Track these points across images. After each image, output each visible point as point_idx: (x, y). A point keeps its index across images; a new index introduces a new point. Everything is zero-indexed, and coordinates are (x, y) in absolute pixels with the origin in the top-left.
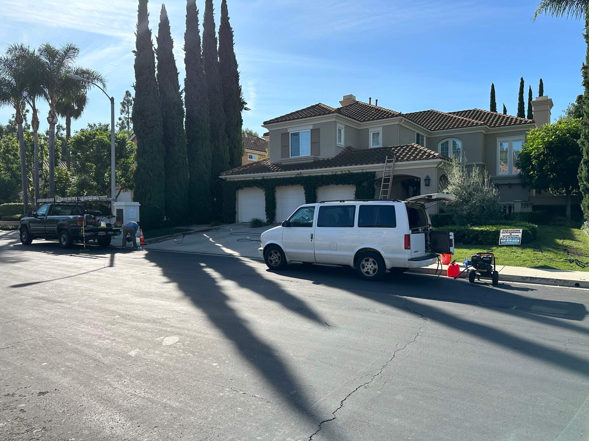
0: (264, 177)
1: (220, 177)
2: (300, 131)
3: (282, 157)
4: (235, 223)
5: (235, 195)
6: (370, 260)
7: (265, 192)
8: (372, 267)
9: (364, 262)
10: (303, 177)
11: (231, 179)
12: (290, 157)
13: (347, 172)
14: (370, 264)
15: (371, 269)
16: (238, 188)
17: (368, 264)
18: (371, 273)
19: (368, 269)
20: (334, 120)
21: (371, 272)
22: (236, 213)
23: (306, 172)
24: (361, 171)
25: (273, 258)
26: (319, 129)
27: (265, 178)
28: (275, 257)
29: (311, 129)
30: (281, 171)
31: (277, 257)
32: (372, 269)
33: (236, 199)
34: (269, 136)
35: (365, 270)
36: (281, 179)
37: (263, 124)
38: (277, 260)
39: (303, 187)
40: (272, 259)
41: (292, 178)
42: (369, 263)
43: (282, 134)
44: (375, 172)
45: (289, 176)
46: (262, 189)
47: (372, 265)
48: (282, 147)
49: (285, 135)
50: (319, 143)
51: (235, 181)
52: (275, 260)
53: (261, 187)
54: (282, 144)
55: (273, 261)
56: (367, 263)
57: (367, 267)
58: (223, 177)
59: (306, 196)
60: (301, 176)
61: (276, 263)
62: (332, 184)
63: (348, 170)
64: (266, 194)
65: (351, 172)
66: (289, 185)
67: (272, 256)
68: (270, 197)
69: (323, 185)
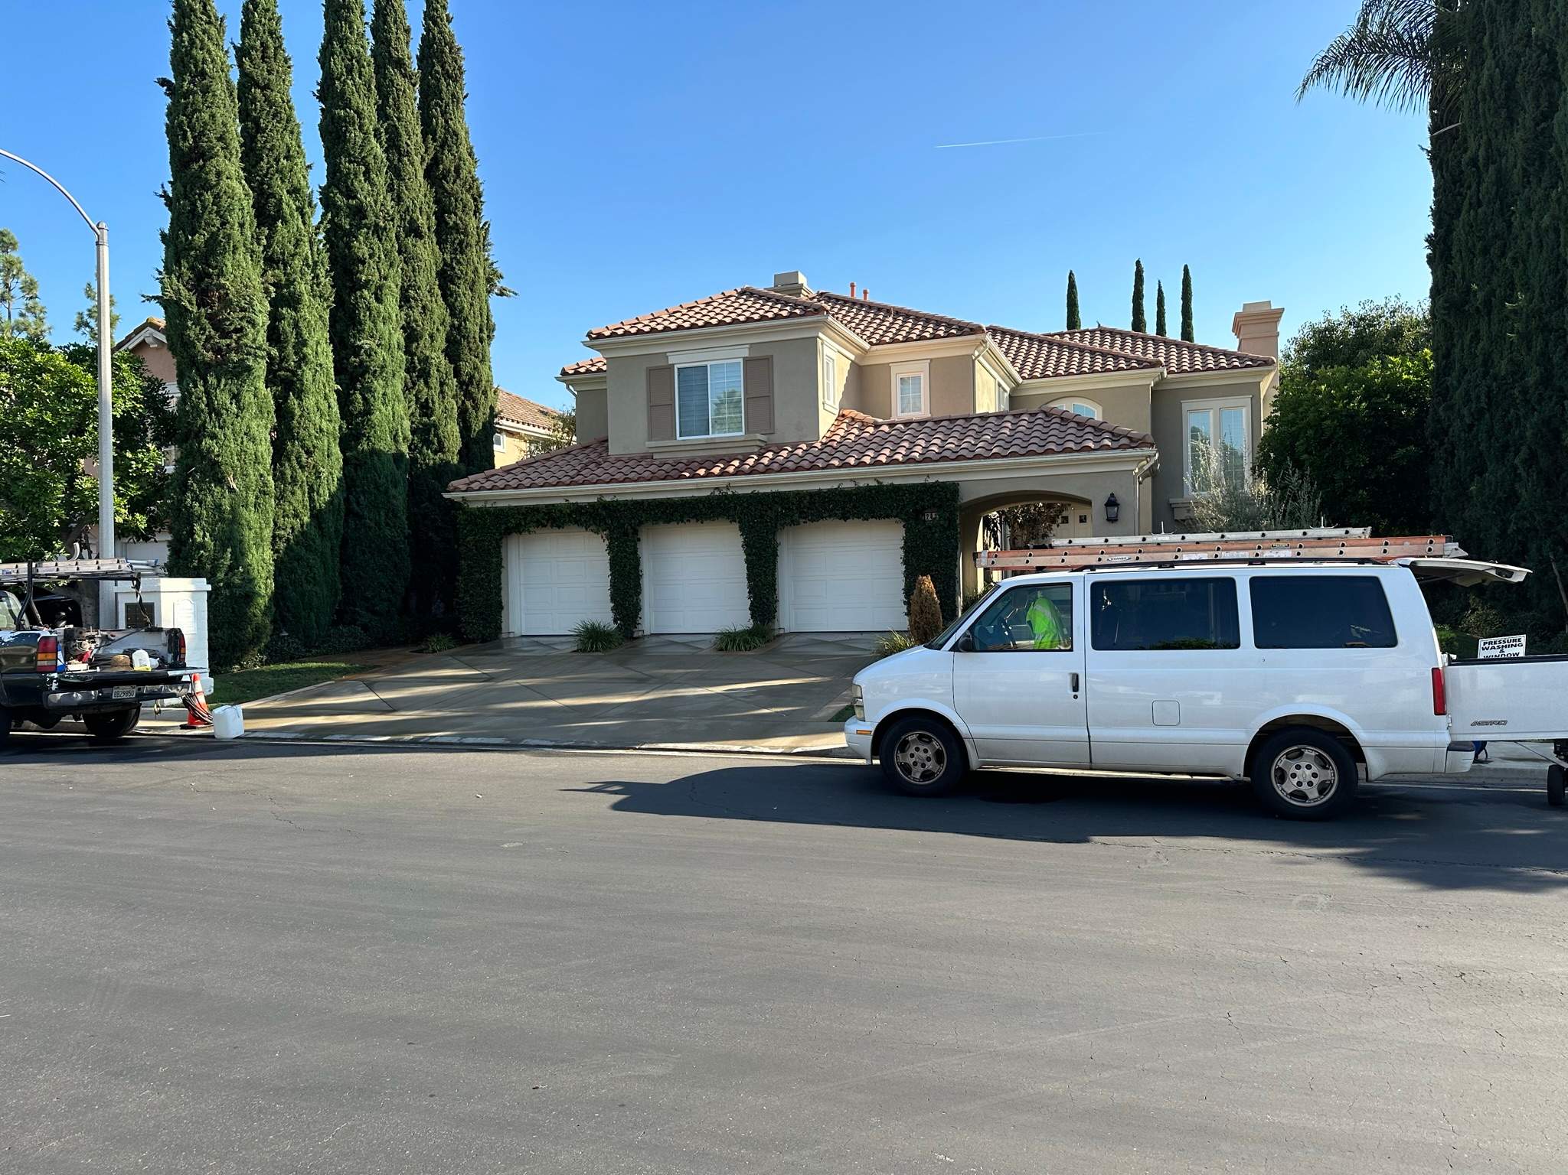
0: (603, 498)
1: (446, 495)
2: (708, 364)
3: (650, 439)
4: (499, 638)
5: (499, 553)
6: (1306, 752)
7: (607, 542)
8: (1315, 775)
9: (1284, 759)
10: (739, 496)
12: (678, 438)
13: (873, 483)
14: (1309, 767)
15: (1310, 784)
16: (509, 532)
17: (1298, 767)
18: (1311, 796)
19: (1300, 784)
20: (817, 333)
21: (1313, 793)
22: (502, 608)
23: (743, 483)
24: (921, 481)
25: (912, 756)
26: (768, 360)
27: (608, 499)
28: (924, 755)
29: (746, 360)
30: (662, 478)
31: (930, 753)
32: (1316, 781)
33: (503, 564)
35: (1290, 786)
36: (662, 502)
37: (587, 340)
38: (930, 765)
39: (736, 526)
40: (911, 761)
42: (1303, 764)
43: (651, 370)
45: (689, 495)
46: (597, 532)
47: (1315, 769)
48: (651, 407)
49: (659, 374)
50: (769, 397)
51: (502, 509)
52: (923, 765)
53: (593, 527)
54: (649, 400)
55: (914, 769)
56: (1294, 763)
57: (1294, 776)
58: (456, 496)
59: (748, 554)
60: (730, 493)
61: (926, 775)
62: (830, 516)
63: (875, 479)
64: (610, 547)
65: (886, 482)
66: (688, 521)
67: (912, 750)
68: (625, 556)
69: (802, 520)
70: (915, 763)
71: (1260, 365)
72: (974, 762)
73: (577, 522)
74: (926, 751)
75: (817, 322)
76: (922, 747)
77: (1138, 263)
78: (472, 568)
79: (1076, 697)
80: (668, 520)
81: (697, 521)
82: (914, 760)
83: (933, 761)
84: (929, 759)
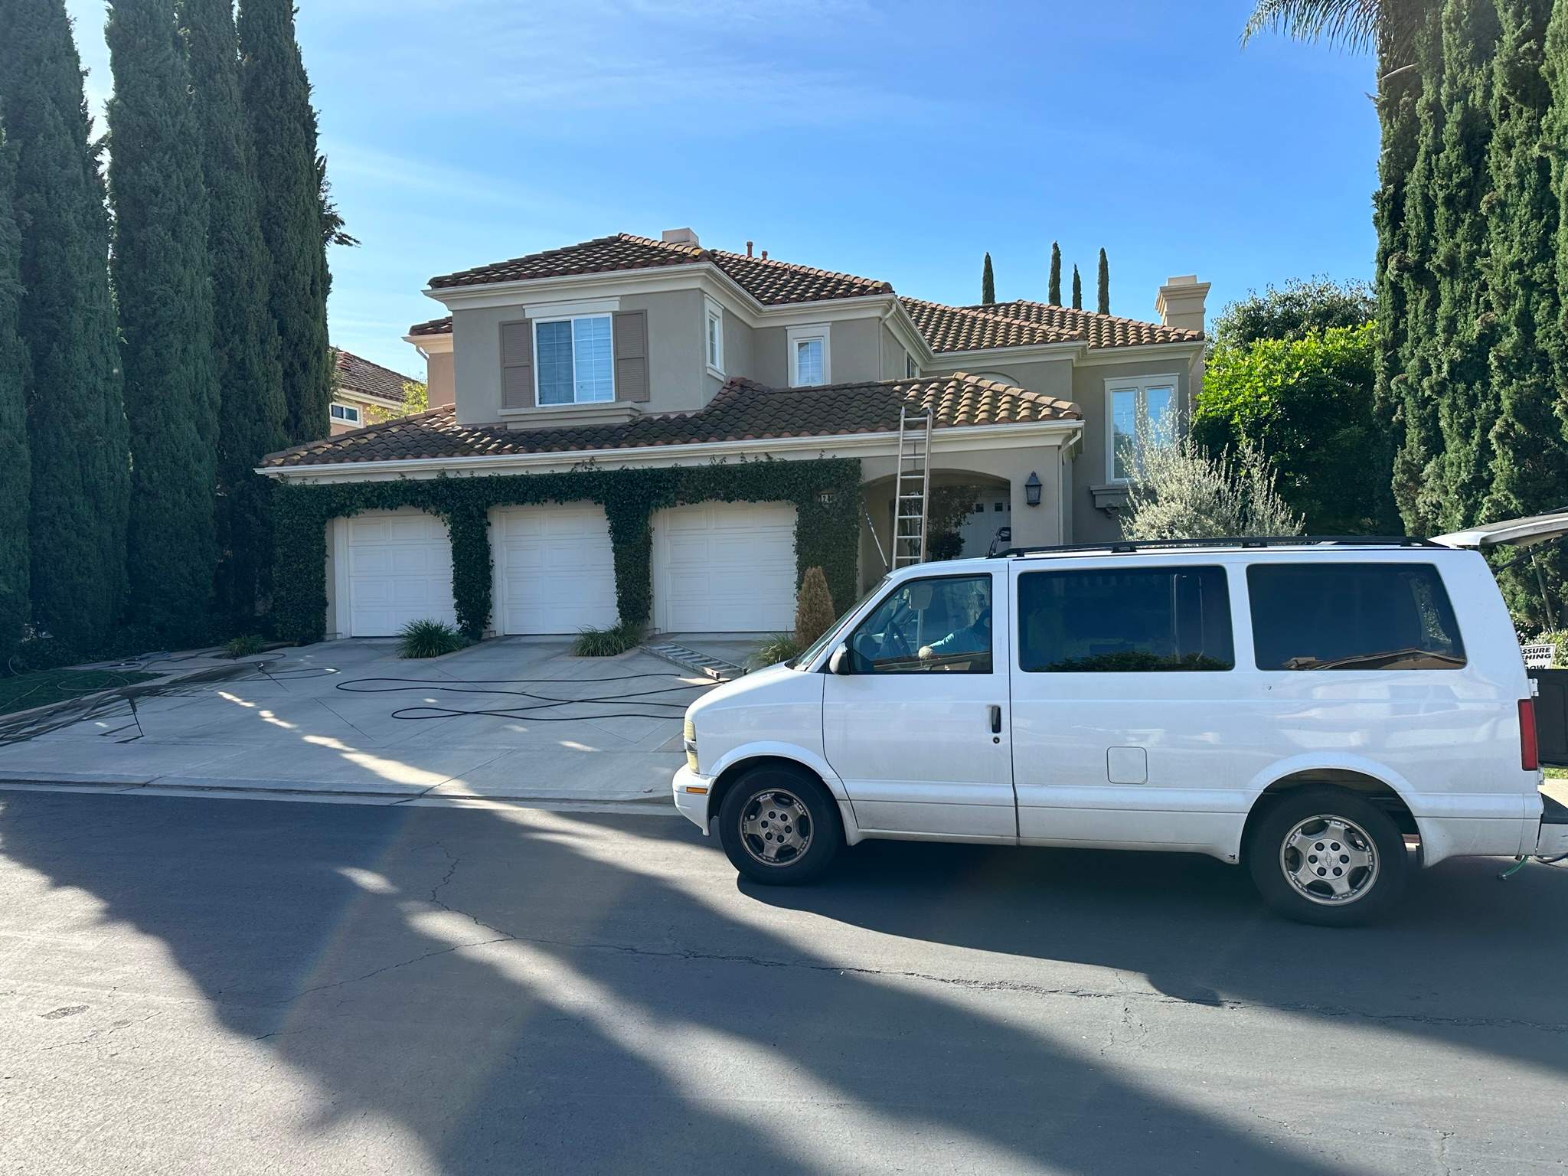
0: (444, 474)
1: (258, 471)
2: (572, 319)
3: (505, 405)
4: (322, 640)
5: (323, 539)
6: (1332, 825)
7: (449, 527)
8: (1344, 859)
9: (1299, 835)
10: (605, 474)
11: (305, 478)
12: (537, 405)
13: (764, 459)
14: (1335, 847)
15: (1338, 872)
16: (334, 513)
17: (1320, 847)
18: (1338, 890)
19: (1322, 871)
20: (697, 284)
21: (1341, 886)
22: (326, 604)
23: (611, 458)
24: (816, 457)
26: (642, 314)
27: (451, 475)
29: (616, 315)
30: (512, 451)
31: (790, 821)
32: (1346, 868)
33: (327, 553)
35: (1307, 874)
36: (514, 478)
37: (429, 288)
38: (789, 839)
39: (602, 508)
40: (762, 832)
41: (560, 477)
42: (1328, 842)
43: (504, 325)
44: (859, 460)
45: (547, 471)
46: (437, 513)
47: (1344, 849)
48: (505, 368)
49: (514, 330)
50: (644, 359)
51: (323, 487)
52: (781, 839)
53: (433, 509)
54: (503, 360)
55: (768, 844)
56: (1315, 840)
57: (1313, 859)
58: (271, 471)
59: (615, 541)
60: (594, 469)
61: (785, 853)
62: (711, 497)
63: (766, 454)
64: (453, 533)
65: (776, 458)
66: (545, 501)
67: (764, 816)
68: (471, 543)
69: (678, 502)
70: (769, 836)
71: (1188, 340)
72: (854, 833)
73: (414, 504)
74: (784, 818)
75: (699, 270)
76: (779, 812)
77: (1055, 246)
78: (289, 557)
79: (996, 740)
80: (521, 501)
81: (556, 501)
82: (767, 830)
83: (795, 831)
84: (788, 829)
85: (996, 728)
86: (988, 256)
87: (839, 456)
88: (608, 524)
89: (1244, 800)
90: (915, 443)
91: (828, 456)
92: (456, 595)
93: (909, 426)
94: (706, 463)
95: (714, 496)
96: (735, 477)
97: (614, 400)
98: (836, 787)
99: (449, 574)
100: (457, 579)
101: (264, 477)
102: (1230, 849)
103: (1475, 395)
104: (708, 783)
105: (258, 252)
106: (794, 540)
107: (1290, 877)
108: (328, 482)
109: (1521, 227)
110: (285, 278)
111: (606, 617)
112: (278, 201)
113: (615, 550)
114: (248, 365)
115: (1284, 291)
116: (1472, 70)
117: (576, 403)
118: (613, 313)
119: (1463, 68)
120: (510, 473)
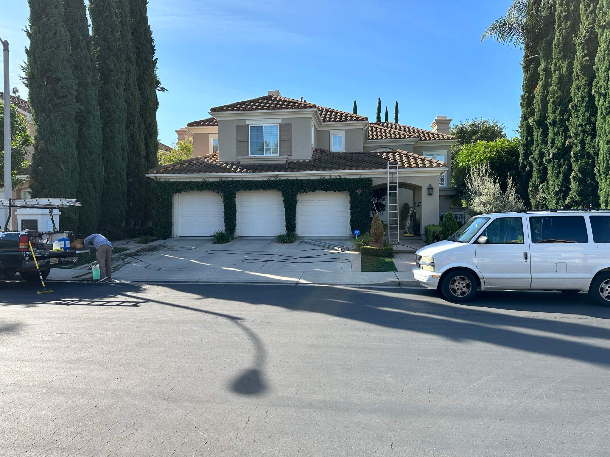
0: (221, 179)
1: (147, 175)
2: (264, 125)
3: (238, 155)
4: (171, 238)
5: (172, 201)
7: (224, 198)
9: (604, 284)
10: (282, 181)
11: (166, 179)
12: (250, 155)
13: (338, 177)
16: (175, 192)
20: (310, 116)
22: (173, 225)
23: (283, 175)
24: (358, 177)
26: (290, 125)
27: (224, 179)
28: (461, 286)
30: (247, 172)
31: (464, 285)
33: (173, 206)
34: (217, 127)
35: (606, 294)
36: (249, 181)
37: (210, 112)
38: (464, 289)
39: (281, 192)
40: (456, 288)
41: (266, 181)
43: (238, 126)
44: (371, 179)
45: (261, 179)
46: (219, 193)
48: (238, 142)
49: (242, 128)
50: (290, 141)
51: (173, 182)
52: (461, 289)
53: (217, 191)
54: (237, 139)
55: (458, 291)
56: (608, 285)
57: (607, 290)
58: (151, 176)
59: (285, 204)
60: (278, 179)
61: (463, 293)
62: (320, 190)
63: (339, 175)
64: (224, 201)
65: (343, 177)
66: (259, 189)
67: (457, 283)
68: (231, 204)
69: (308, 191)
70: (458, 289)
71: (451, 139)
72: (483, 287)
73: (210, 189)
74: (462, 284)
75: (312, 111)
76: (461, 282)
77: (379, 99)
78: (160, 207)
79: (526, 261)
80: (250, 189)
81: (263, 190)
82: (457, 287)
83: (465, 288)
84: (464, 287)
85: (526, 258)
86: (355, 101)
87: (366, 177)
88: (283, 198)
89: (591, 276)
90: (393, 174)
91: (362, 177)
92: (225, 222)
93: (390, 168)
94: (319, 178)
95: (321, 189)
96: (329, 183)
97: (278, 155)
98: (480, 275)
99: (223, 214)
100: (225, 216)
101: (148, 177)
102: (586, 288)
103: (561, 164)
104: (440, 274)
105: (137, 93)
106: (349, 205)
107: (601, 294)
108: (174, 180)
109: (582, 114)
110: (145, 103)
111: (282, 230)
112: (143, 75)
113: (285, 207)
114: (135, 136)
115: (471, 122)
116: (562, 61)
117: (264, 155)
118: (279, 124)
119: (559, 61)
120: (247, 179)
